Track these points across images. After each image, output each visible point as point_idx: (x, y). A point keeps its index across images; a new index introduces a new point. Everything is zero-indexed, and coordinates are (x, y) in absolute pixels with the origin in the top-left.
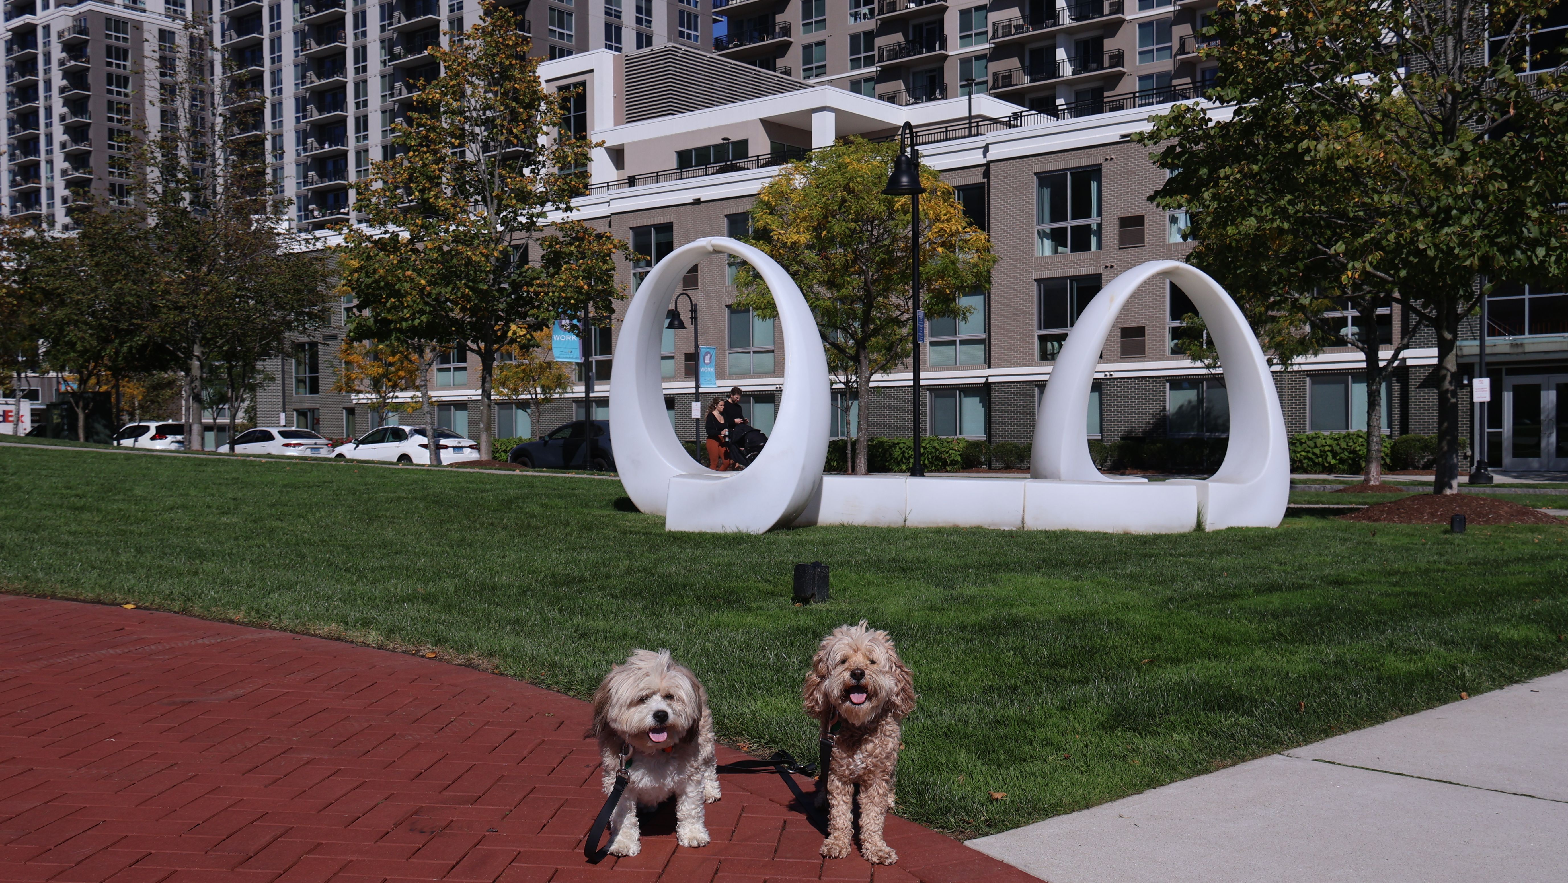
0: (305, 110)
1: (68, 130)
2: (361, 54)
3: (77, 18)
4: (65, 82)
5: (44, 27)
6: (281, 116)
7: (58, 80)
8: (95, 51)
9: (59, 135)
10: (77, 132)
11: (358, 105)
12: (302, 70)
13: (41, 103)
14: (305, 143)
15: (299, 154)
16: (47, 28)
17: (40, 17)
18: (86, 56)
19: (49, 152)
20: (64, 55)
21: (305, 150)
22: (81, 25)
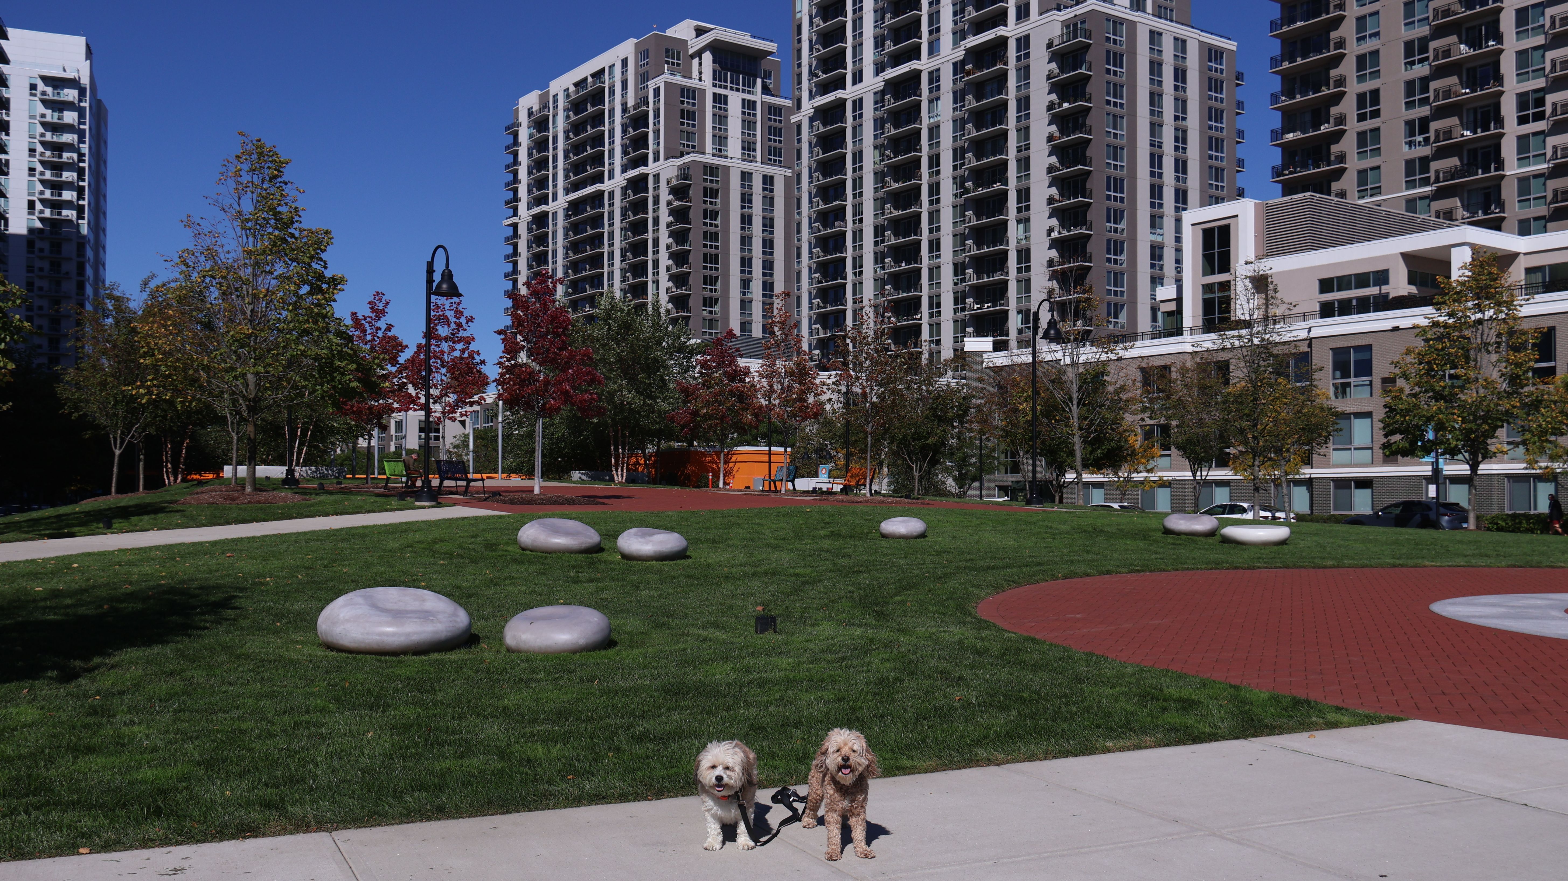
0: (883, 235)
1: (672, 256)
2: (935, 189)
3: (680, 168)
4: (671, 219)
5: (654, 176)
6: (861, 240)
7: (665, 217)
8: (695, 193)
9: (665, 261)
10: (680, 258)
11: (931, 231)
12: (880, 203)
13: (650, 236)
14: (883, 262)
15: (876, 272)
16: (657, 177)
17: (651, 168)
18: (688, 196)
19: (656, 273)
20: (671, 197)
21: (883, 268)
22: (685, 173)
